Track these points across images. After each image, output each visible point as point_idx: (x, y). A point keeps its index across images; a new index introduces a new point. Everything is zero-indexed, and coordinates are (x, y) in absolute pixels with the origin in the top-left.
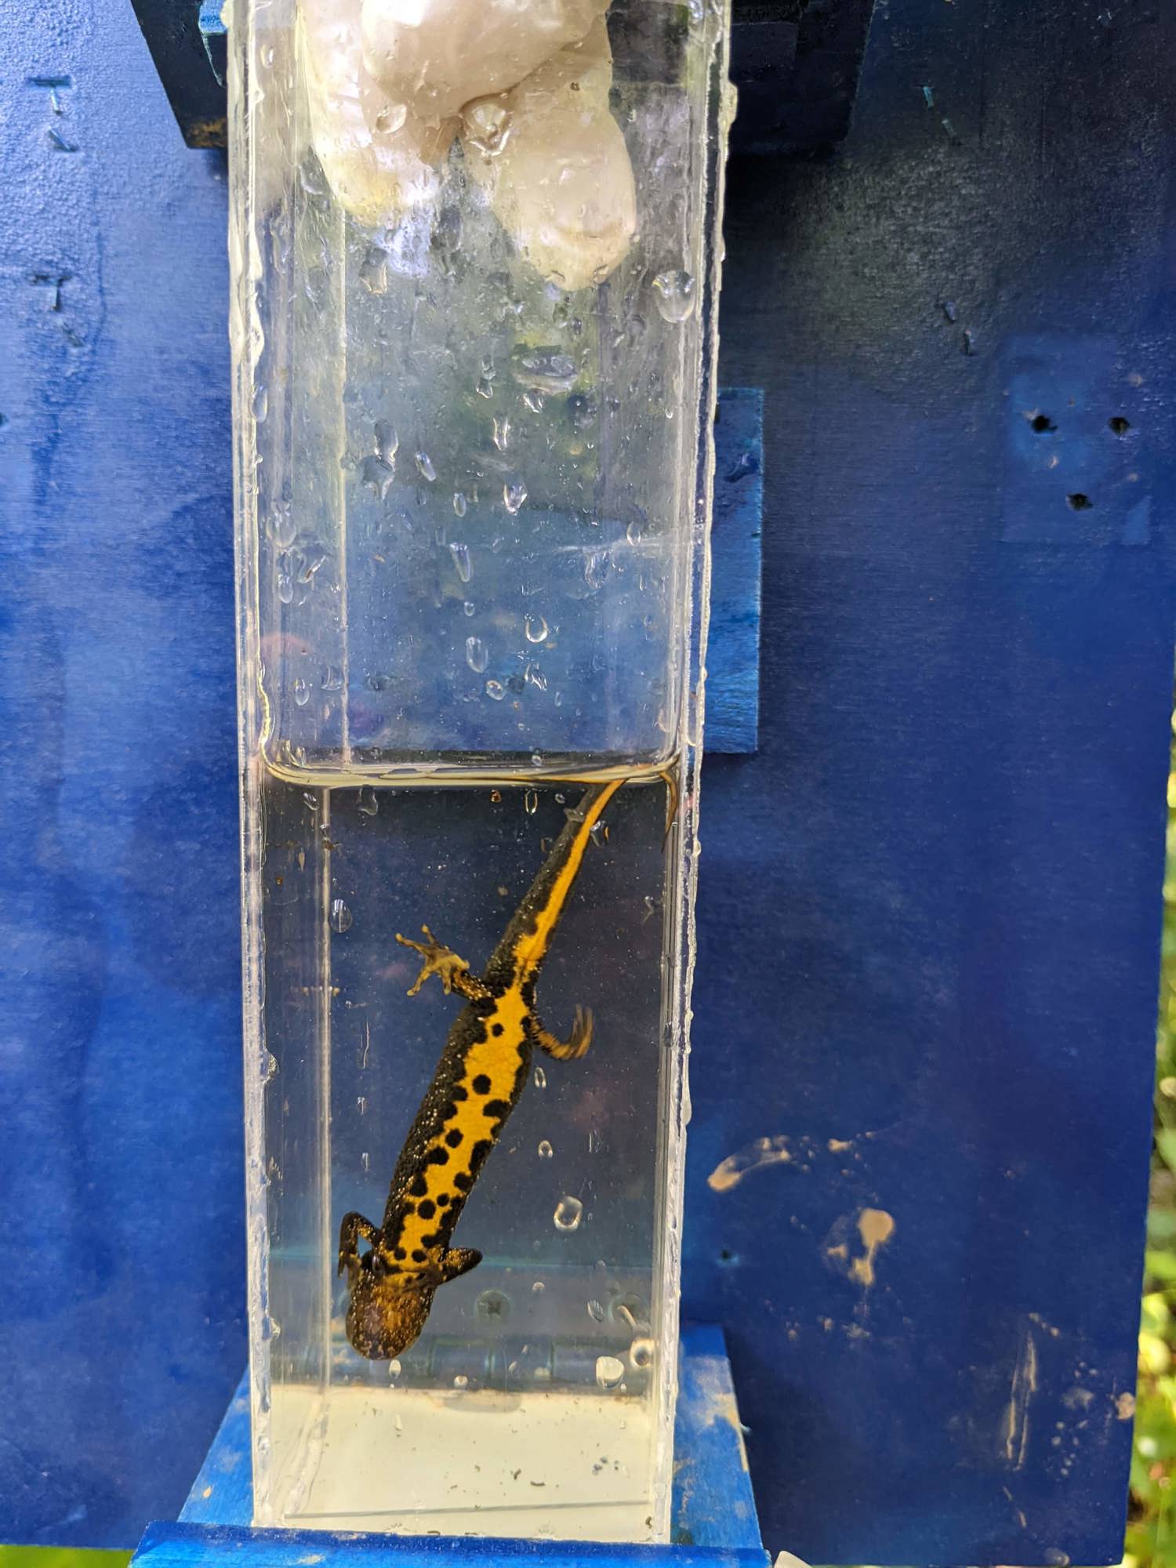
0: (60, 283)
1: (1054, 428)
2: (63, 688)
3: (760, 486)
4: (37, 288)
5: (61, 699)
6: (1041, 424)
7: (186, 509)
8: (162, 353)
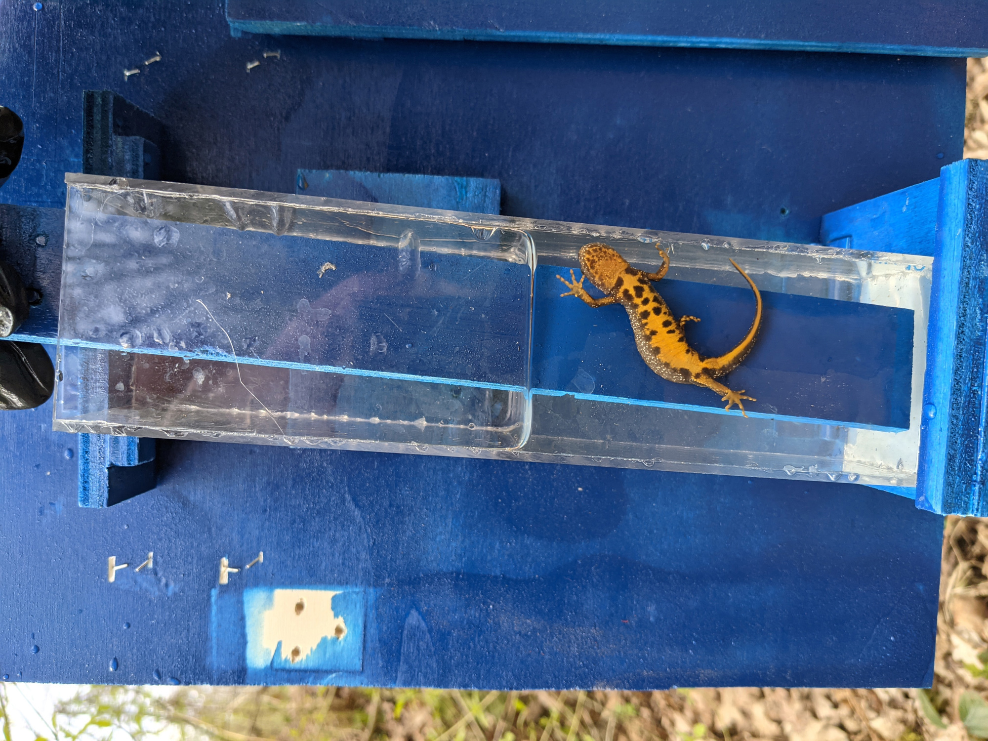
2: (452, 573)
3: (351, 173)
5: (458, 574)
7: (354, 500)
8: (265, 511)
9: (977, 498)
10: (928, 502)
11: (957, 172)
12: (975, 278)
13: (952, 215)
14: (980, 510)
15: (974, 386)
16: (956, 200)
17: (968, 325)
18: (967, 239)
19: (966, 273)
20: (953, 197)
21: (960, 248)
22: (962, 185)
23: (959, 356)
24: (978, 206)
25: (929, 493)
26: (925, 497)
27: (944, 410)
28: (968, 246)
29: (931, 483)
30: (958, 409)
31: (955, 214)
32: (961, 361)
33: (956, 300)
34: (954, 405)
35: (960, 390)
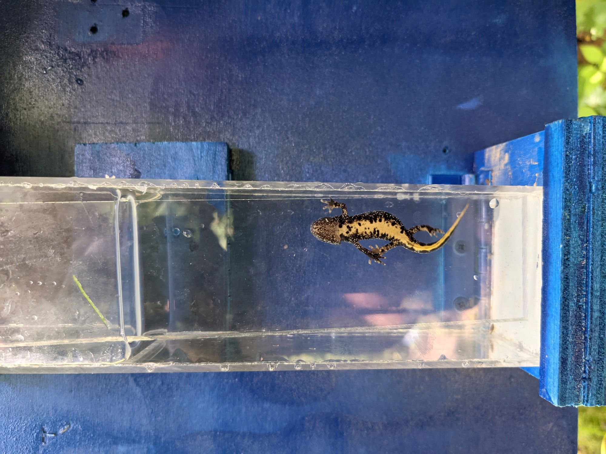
0: (45, 432)
1: (95, 24)
4: (47, 442)
5: (216, 432)
6: (94, 30)
8: (72, 391)
9: (586, 392)
10: (548, 394)
11: (556, 129)
12: (575, 215)
13: (554, 164)
14: (589, 401)
15: (580, 302)
16: (557, 152)
17: (572, 253)
18: (567, 184)
19: (567, 211)
20: (554, 150)
21: (562, 192)
22: (560, 140)
23: (566, 279)
24: (574, 157)
25: (548, 387)
26: (546, 389)
27: (556, 322)
28: (568, 190)
29: (549, 379)
30: (567, 321)
31: (556, 163)
32: (567, 283)
33: (560, 233)
34: (564, 318)
35: (568, 306)
